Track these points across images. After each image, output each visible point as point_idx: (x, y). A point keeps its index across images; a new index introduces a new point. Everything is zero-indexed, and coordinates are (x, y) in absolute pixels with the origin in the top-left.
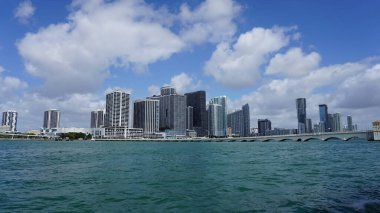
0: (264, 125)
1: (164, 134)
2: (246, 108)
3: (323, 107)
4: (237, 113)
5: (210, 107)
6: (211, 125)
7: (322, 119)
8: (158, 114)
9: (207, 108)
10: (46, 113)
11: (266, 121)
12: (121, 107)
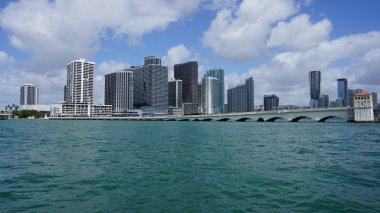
0: (270, 102)
1: (140, 112)
2: (250, 82)
3: (343, 82)
4: (239, 88)
6: (204, 102)
7: (340, 95)
8: (132, 88)
10: (22, 89)
11: (274, 97)
12: (83, 79)
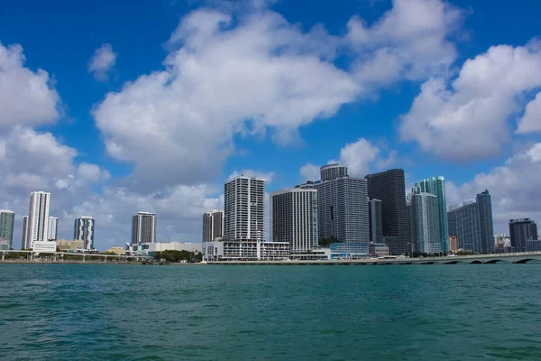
0: (522, 230)
1: (328, 252)
2: (484, 199)
4: (466, 209)
5: (414, 198)
6: (416, 234)
8: (315, 215)
9: (408, 201)
10: (135, 219)
11: (527, 222)
12: (249, 204)
